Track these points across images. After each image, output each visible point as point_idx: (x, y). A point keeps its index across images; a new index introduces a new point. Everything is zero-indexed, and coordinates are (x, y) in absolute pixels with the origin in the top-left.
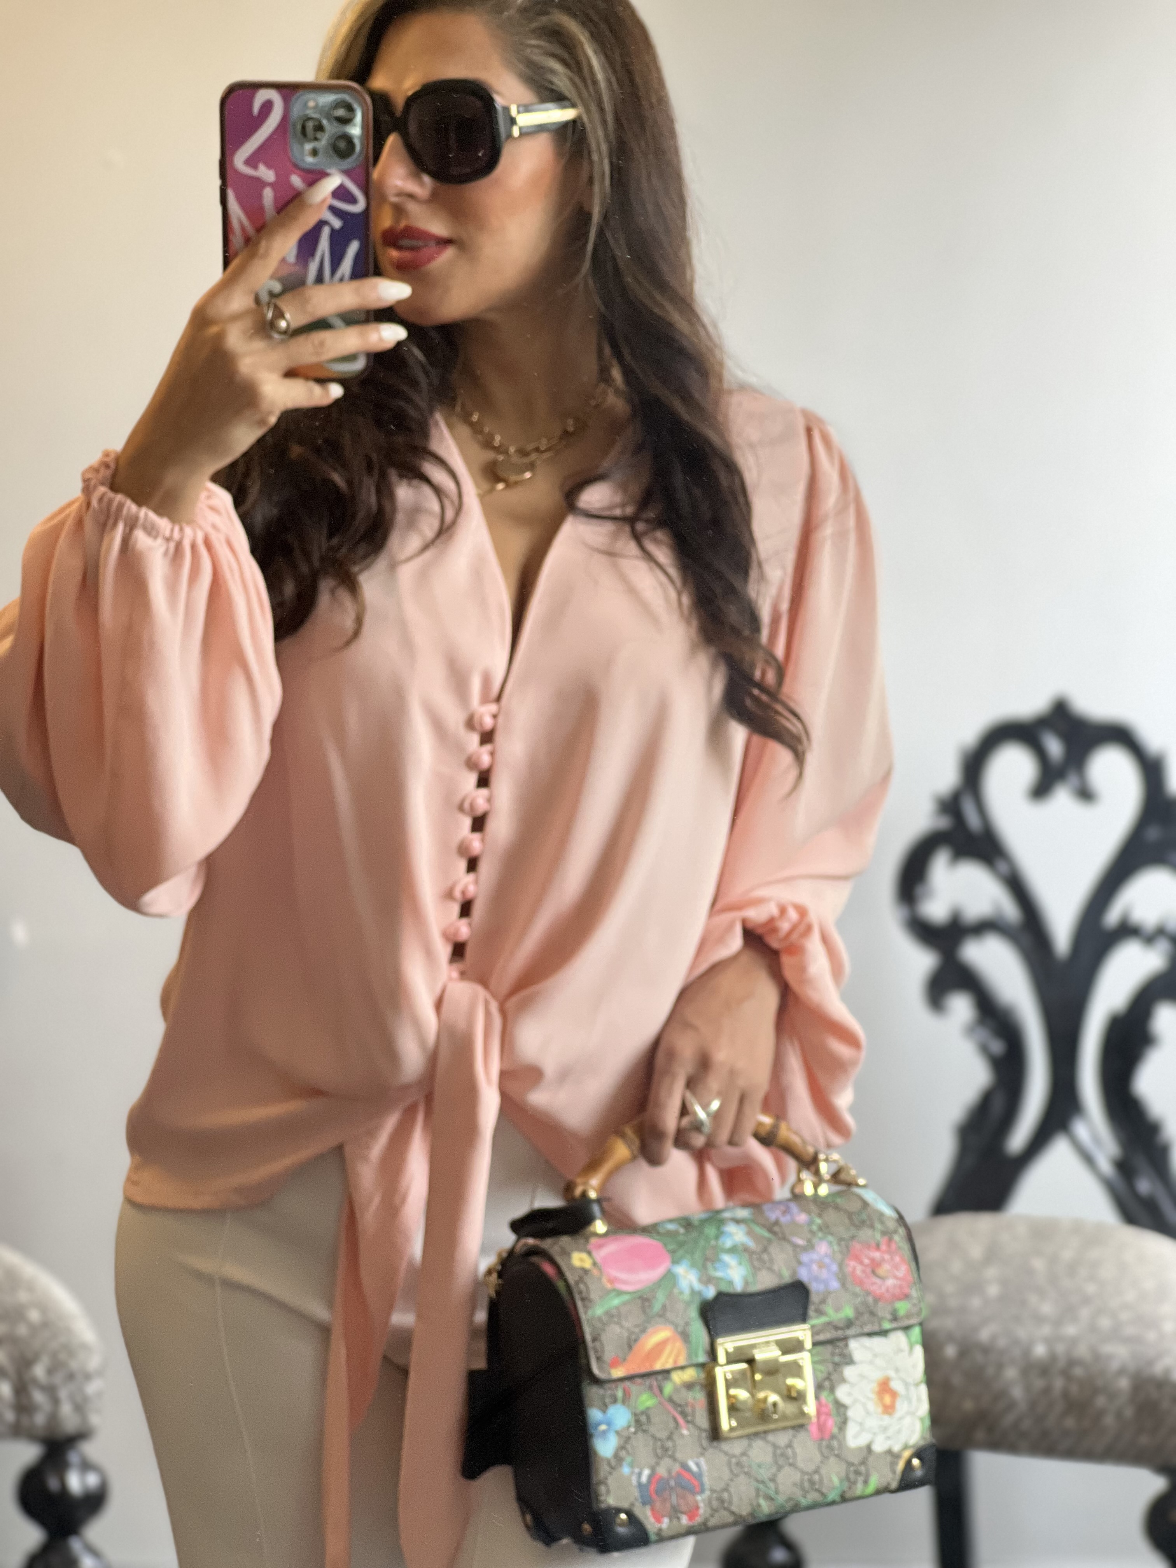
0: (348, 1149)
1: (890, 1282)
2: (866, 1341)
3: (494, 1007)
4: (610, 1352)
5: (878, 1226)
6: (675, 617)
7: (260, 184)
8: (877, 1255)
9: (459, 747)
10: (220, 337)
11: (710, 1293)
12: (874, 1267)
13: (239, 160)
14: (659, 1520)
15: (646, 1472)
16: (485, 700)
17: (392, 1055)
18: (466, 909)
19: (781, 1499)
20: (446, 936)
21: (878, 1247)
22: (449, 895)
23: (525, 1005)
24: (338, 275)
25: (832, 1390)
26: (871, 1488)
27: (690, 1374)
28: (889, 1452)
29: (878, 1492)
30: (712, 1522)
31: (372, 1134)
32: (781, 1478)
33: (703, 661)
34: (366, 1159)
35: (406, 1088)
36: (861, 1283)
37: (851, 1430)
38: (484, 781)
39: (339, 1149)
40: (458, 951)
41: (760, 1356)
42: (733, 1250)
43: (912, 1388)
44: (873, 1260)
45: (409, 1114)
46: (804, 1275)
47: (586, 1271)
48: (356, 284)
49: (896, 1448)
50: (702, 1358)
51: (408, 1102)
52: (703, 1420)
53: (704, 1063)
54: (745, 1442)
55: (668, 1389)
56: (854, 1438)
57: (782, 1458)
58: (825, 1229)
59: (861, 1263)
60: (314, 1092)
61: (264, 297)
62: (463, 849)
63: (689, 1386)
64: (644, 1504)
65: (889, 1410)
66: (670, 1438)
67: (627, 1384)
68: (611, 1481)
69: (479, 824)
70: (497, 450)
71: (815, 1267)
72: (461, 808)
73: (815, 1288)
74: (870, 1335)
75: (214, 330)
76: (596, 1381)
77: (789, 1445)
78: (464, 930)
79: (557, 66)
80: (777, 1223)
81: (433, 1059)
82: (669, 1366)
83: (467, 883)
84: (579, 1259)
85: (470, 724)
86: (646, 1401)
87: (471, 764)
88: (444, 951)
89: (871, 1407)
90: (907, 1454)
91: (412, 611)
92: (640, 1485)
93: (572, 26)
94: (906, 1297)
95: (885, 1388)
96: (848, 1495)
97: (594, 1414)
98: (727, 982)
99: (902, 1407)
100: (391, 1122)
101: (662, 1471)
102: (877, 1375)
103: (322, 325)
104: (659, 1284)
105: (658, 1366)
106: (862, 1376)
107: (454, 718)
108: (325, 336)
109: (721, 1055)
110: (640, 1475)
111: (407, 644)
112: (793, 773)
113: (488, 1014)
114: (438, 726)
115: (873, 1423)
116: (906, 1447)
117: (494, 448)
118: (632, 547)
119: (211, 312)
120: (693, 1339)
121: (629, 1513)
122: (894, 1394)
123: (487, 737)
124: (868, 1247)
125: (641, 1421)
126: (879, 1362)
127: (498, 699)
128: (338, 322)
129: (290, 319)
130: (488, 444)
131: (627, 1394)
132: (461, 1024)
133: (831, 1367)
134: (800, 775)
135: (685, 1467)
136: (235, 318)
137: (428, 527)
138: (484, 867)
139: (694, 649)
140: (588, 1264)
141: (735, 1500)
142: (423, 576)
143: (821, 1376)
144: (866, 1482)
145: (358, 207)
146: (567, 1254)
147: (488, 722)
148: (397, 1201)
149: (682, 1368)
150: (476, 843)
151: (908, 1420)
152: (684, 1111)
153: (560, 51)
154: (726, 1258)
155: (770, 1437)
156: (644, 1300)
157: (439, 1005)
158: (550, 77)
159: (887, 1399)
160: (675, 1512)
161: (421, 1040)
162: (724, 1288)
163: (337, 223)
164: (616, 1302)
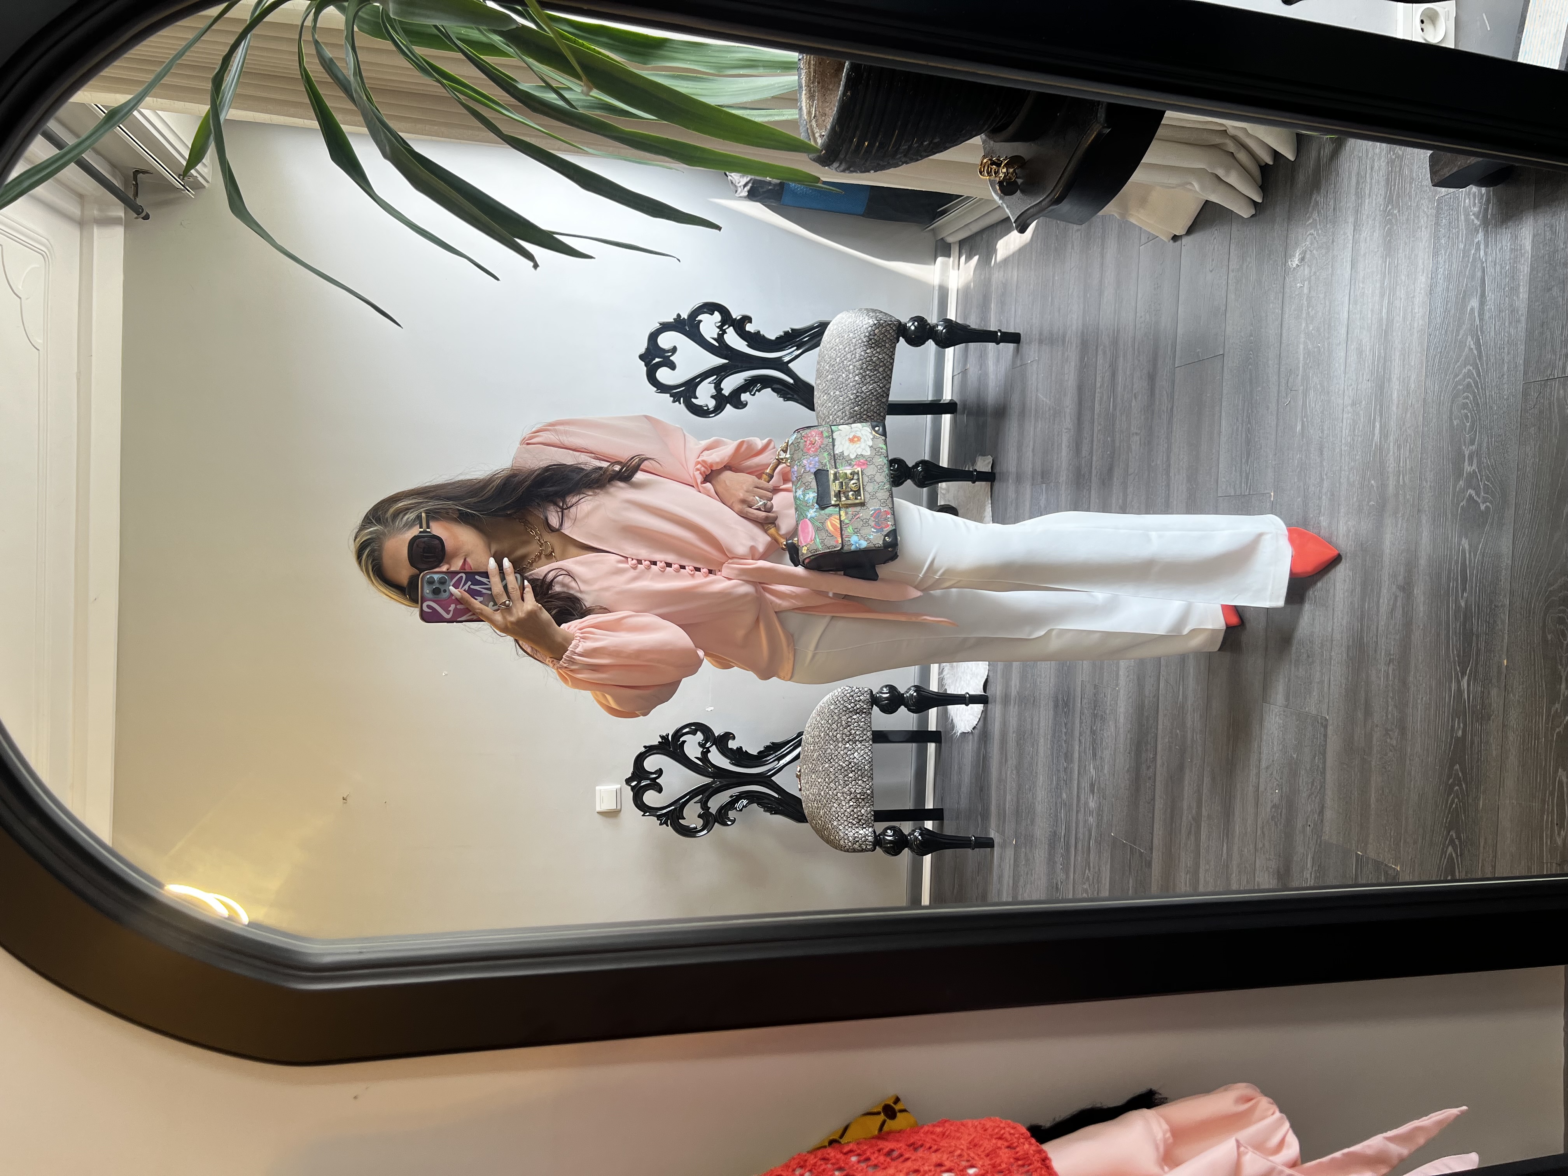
0: (776, 610)
1: (817, 438)
2: (836, 447)
3: (730, 561)
4: (833, 543)
5: (799, 440)
6: (597, 498)
7: (455, 609)
8: (808, 442)
9: (642, 572)
10: (512, 623)
11: (817, 506)
12: (812, 444)
13: (448, 616)
14: (888, 526)
15: (873, 530)
16: (627, 562)
17: (746, 595)
18: (698, 569)
19: (885, 481)
20: (707, 576)
21: (806, 442)
22: (693, 575)
23: (730, 551)
24: (488, 583)
25: (851, 460)
26: (884, 447)
27: (842, 513)
28: (872, 439)
29: (886, 444)
30: (891, 506)
31: (772, 602)
32: (878, 481)
33: (612, 490)
34: (780, 605)
35: (757, 591)
36: (817, 449)
37: (864, 453)
38: (655, 563)
39: (776, 612)
40: (710, 572)
41: (838, 489)
42: (804, 497)
43: (853, 430)
44: (810, 444)
45: (765, 589)
46: (813, 470)
47: (808, 550)
48: (490, 577)
49: (872, 437)
50: (837, 509)
51: (762, 590)
52: (858, 509)
53: (744, 501)
54: (866, 493)
55: (847, 521)
56: (868, 452)
57: (872, 480)
58: (800, 460)
59: (810, 448)
60: (757, 620)
61: (496, 607)
62: (677, 571)
63: (847, 513)
64: (883, 531)
65: (859, 439)
66: (862, 520)
67: (844, 537)
68: (874, 543)
69: (669, 565)
70: (541, 554)
71: (811, 466)
72: (663, 572)
73: (818, 467)
74: (834, 446)
75: (509, 625)
76: (842, 548)
77: (868, 476)
78: (705, 570)
79: (406, 517)
80: (797, 477)
81: (747, 582)
82: (839, 521)
83: (688, 569)
84: (804, 550)
85: (635, 568)
86: (850, 530)
87: (648, 568)
88: (712, 577)
89: (858, 446)
90: (874, 433)
91: (596, 587)
92: (877, 532)
93: (391, 510)
94: (822, 432)
95: (852, 440)
96: (886, 455)
97: (853, 548)
98: (720, 490)
99: (858, 434)
100: (768, 596)
101: (873, 524)
102: (848, 443)
103: (505, 587)
104: (813, 524)
105: (839, 526)
106: (848, 449)
107: (632, 573)
108: (510, 587)
109: (741, 495)
110: (873, 532)
111: (607, 589)
112: (651, 461)
113: (731, 563)
114: (635, 579)
115: (863, 445)
116: (871, 433)
117: (540, 555)
118: (573, 510)
119: (503, 626)
120: (831, 512)
121: (886, 536)
122: (855, 437)
123: (640, 562)
124: (806, 445)
125: (856, 531)
126: (843, 442)
127: (627, 558)
128: (504, 582)
129: (504, 598)
130: (539, 557)
131: (848, 537)
132: (736, 572)
133: (844, 460)
134: (650, 459)
135: (872, 515)
136: (504, 618)
137: (567, 580)
138: (683, 564)
139: (607, 493)
140: (806, 548)
141: (884, 497)
142: (585, 582)
143: (847, 464)
144: (882, 448)
145: (464, 576)
146: (803, 554)
147: (635, 562)
148: (794, 594)
149: (840, 516)
150: (675, 566)
151: (863, 432)
152: (759, 509)
153: (401, 515)
154: (806, 498)
155: (865, 484)
156: (818, 530)
157: (730, 579)
158: (410, 520)
159: (856, 439)
160: (886, 519)
161: (742, 585)
162: (815, 500)
163: (469, 583)
164: (818, 540)
